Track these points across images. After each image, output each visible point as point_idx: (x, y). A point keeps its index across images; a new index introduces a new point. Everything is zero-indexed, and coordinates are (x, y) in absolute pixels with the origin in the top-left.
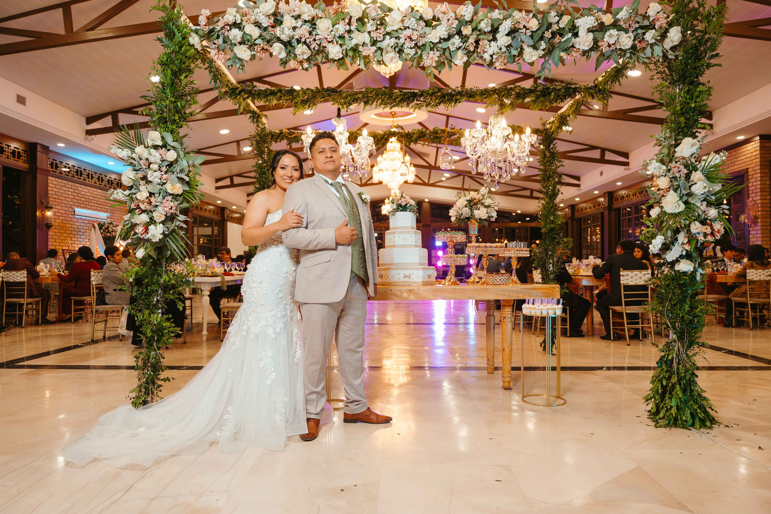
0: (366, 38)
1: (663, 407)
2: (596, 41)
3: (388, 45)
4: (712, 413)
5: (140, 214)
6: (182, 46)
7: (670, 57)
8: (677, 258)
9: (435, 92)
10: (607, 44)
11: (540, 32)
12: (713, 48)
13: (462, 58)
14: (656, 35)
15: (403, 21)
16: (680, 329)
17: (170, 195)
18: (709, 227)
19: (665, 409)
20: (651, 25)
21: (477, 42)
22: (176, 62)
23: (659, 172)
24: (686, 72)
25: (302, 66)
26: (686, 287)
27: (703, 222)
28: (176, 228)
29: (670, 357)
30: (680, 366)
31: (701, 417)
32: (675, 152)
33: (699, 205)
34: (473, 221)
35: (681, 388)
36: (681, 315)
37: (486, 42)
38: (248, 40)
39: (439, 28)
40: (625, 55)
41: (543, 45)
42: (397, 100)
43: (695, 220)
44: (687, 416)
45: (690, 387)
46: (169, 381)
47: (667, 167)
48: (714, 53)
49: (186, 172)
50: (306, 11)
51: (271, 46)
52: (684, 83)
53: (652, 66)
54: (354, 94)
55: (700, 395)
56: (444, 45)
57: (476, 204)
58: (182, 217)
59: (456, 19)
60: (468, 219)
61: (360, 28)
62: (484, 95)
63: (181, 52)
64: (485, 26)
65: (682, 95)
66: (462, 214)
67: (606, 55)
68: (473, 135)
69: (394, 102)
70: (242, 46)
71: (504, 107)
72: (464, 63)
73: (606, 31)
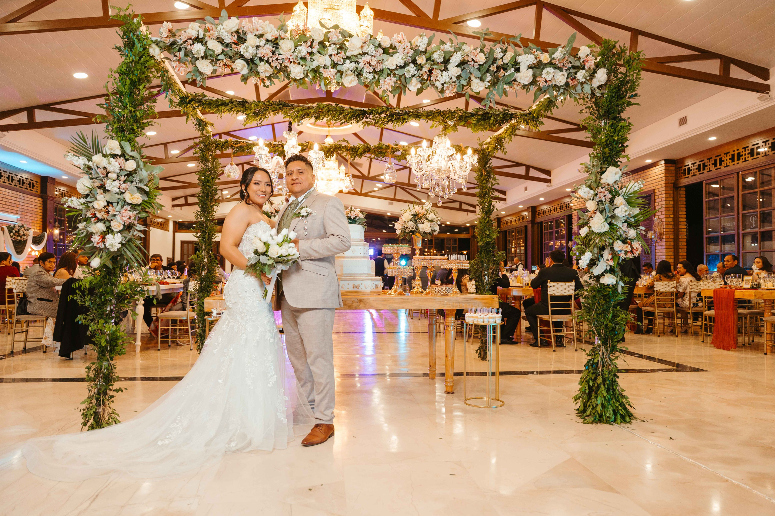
0: (326, 61)
1: (589, 406)
2: (535, 77)
3: (348, 69)
4: (631, 410)
5: (96, 223)
6: (141, 57)
7: (597, 94)
8: (602, 273)
9: (384, 111)
10: (544, 80)
11: (486, 66)
12: (632, 89)
13: (417, 84)
14: (586, 75)
15: (362, 47)
16: (604, 335)
17: (129, 204)
18: (629, 246)
19: (592, 407)
20: (581, 66)
21: (430, 71)
22: (136, 72)
23: (588, 196)
24: (610, 108)
25: (264, 83)
26: (609, 298)
27: (624, 241)
28: (133, 237)
29: (596, 361)
30: (604, 368)
31: (622, 413)
32: (601, 178)
33: (621, 226)
34: (417, 234)
35: (605, 388)
36: (605, 323)
37: (438, 71)
38: (211, 55)
39: (395, 56)
40: (559, 91)
41: (489, 77)
42: (349, 116)
43: (617, 239)
44: (610, 413)
45: (613, 387)
46: (122, 391)
47: (594, 192)
48: (633, 93)
49: (146, 183)
50: (269, 31)
51: (234, 62)
52: (609, 118)
53: (581, 101)
54: (305, 109)
55: (620, 394)
56: (399, 72)
57: (420, 218)
58: (140, 227)
59: (412, 49)
60: (413, 232)
61: (321, 51)
62: (430, 116)
63: (140, 62)
64: (438, 57)
65: (607, 128)
66: (407, 227)
67: (543, 90)
68: (420, 153)
69: (344, 118)
70: (204, 60)
71: (447, 128)
72: (418, 89)
73: (543, 69)
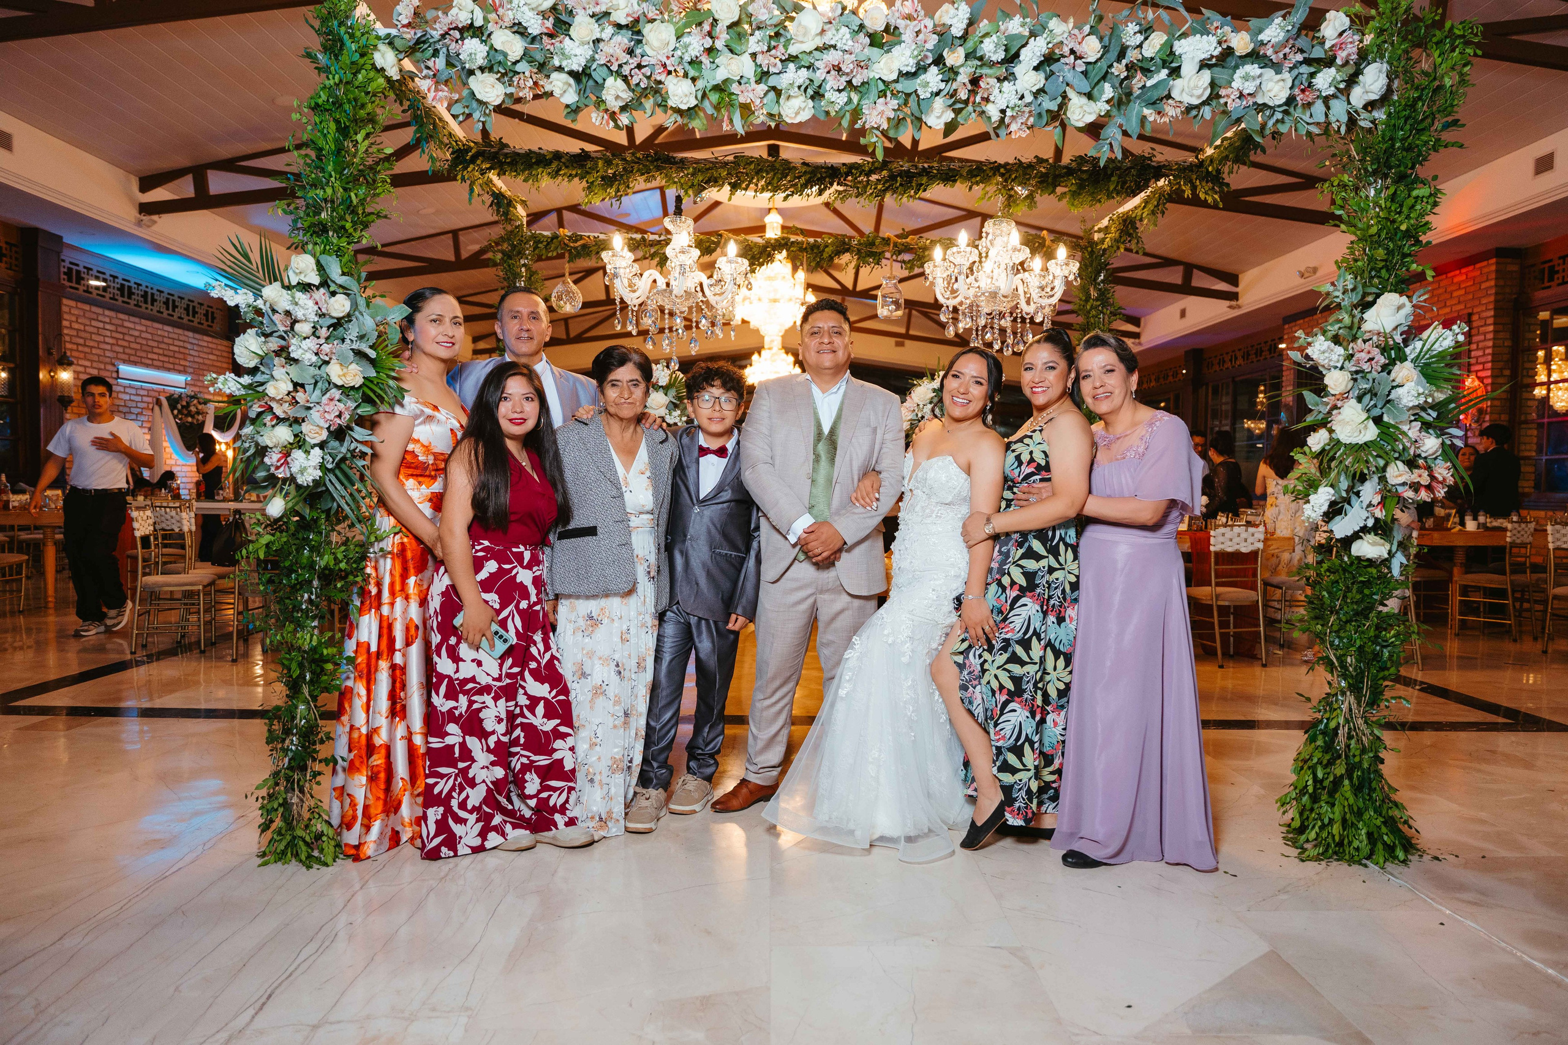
0: (742, 66)
1: (1314, 820)
2: (1215, 87)
3: (792, 84)
4: (1409, 832)
5: (273, 426)
6: (358, 71)
7: (1362, 123)
8: (1356, 533)
10: (1237, 93)
11: (1103, 64)
12: (1448, 108)
13: (943, 113)
14: (1339, 79)
15: (822, 33)
16: (1355, 669)
17: (337, 386)
18: (1425, 474)
19: (1320, 823)
20: (1327, 57)
21: (975, 81)
22: (347, 107)
23: (1332, 360)
24: (1392, 155)
25: (615, 121)
26: (1371, 588)
27: (1411, 464)
28: (349, 455)
29: (1333, 725)
30: (1353, 742)
31: (1388, 841)
32: (1362, 319)
33: (1405, 428)
35: (1353, 785)
36: (1358, 643)
37: (993, 82)
38: (500, 64)
39: (896, 50)
40: (1271, 117)
41: (1108, 91)
42: (803, 180)
43: (1396, 459)
44: (1361, 840)
45: (1370, 783)
47: (1346, 349)
49: (371, 341)
50: (622, 4)
51: (547, 77)
52: (1387, 178)
53: (1322, 140)
54: (710, 168)
55: (1387, 798)
56: (905, 86)
58: (361, 434)
59: (935, 32)
61: (734, 46)
62: (976, 176)
63: (357, 83)
64: (991, 49)
65: (1382, 202)
68: (951, 259)
69: (792, 186)
70: (486, 74)
71: (1014, 202)
72: (946, 124)
73: (1236, 67)
